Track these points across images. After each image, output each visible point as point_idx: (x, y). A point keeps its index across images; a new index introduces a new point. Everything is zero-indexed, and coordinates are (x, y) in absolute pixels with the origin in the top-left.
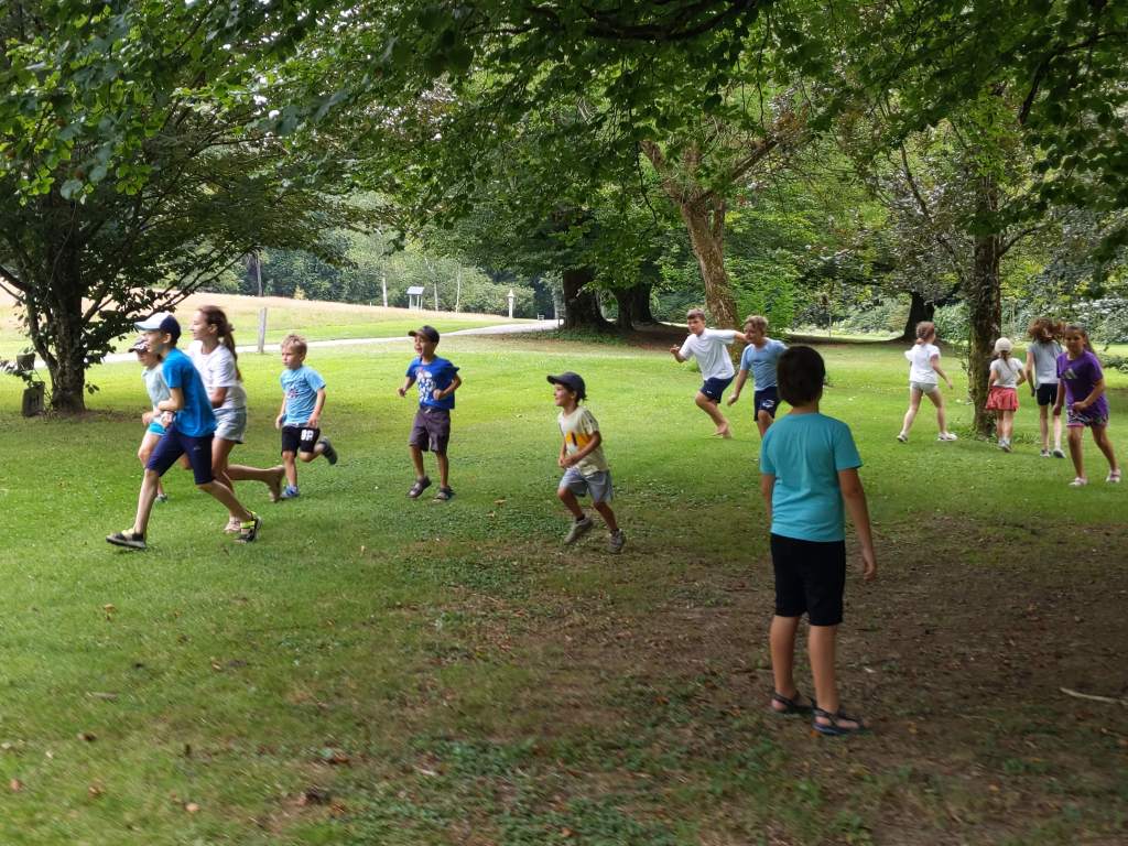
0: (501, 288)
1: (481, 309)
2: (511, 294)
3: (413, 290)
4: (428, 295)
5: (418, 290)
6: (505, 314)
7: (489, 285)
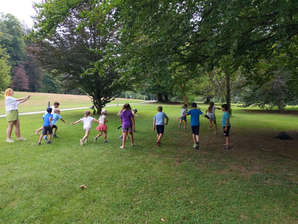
0: (143, 96)
1: (140, 99)
2: (145, 97)
3: (130, 96)
4: (132, 97)
5: (131, 96)
6: (144, 100)
7: (142, 95)
